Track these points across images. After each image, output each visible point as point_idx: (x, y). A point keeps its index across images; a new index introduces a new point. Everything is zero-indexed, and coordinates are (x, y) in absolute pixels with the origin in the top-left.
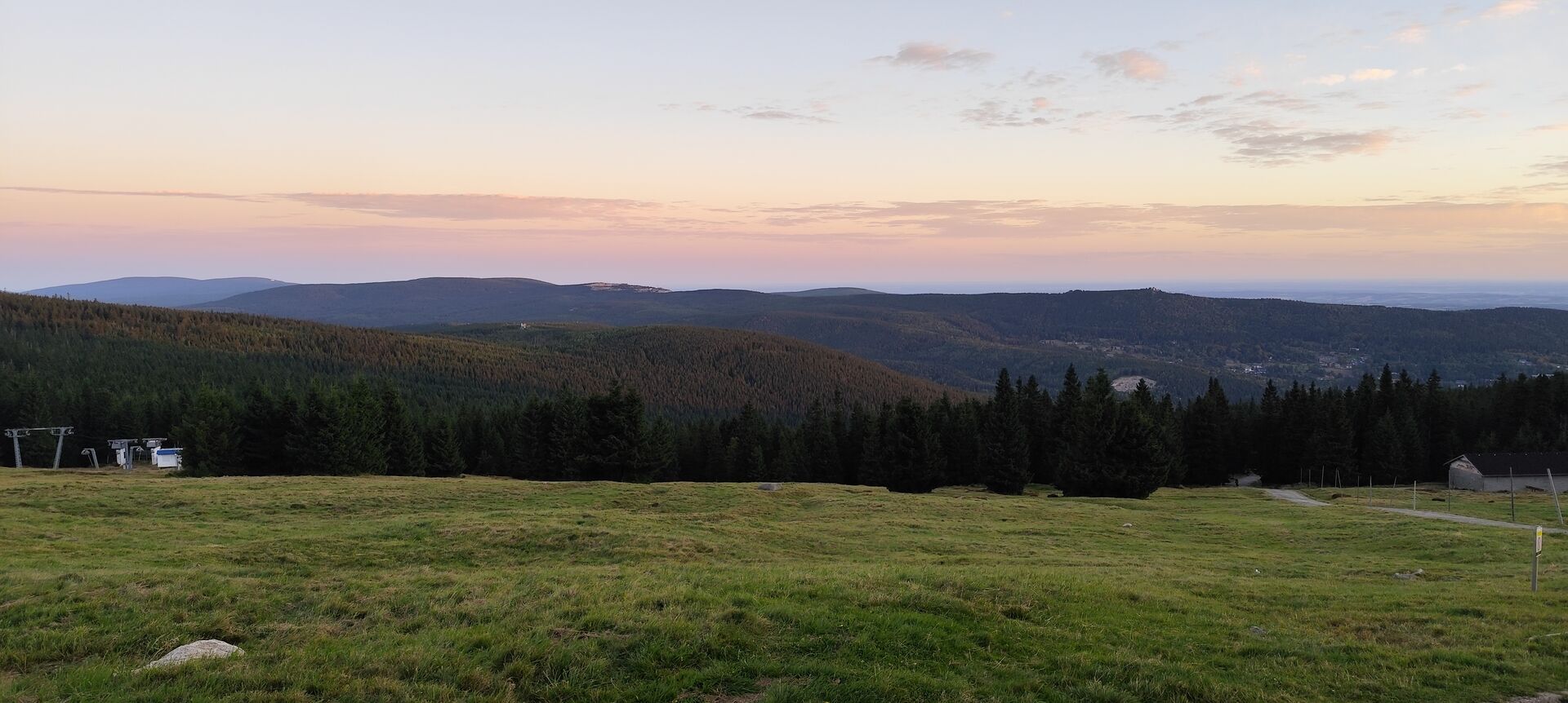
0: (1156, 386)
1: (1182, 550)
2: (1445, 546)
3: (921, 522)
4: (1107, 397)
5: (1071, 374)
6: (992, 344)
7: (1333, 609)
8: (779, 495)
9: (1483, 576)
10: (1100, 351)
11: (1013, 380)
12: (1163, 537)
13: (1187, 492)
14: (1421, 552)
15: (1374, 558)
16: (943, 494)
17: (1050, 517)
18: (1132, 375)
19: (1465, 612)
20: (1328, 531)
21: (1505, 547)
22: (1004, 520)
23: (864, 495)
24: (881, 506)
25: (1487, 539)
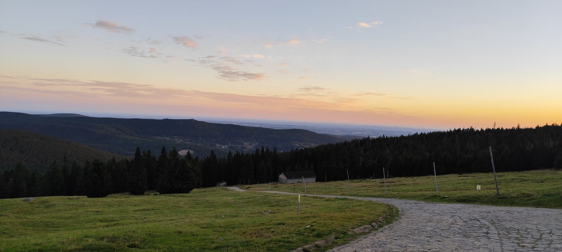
0: (194, 153)
1: (200, 211)
2: (277, 202)
3: (100, 209)
4: (176, 157)
5: (164, 149)
6: (134, 138)
7: (245, 228)
8: (33, 203)
9: (286, 211)
10: (174, 141)
11: (141, 151)
12: (194, 207)
13: (203, 190)
14: (271, 205)
15: (258, 208)
16: (111, 197)
17: (154, 203)
18: (185, 149)
19: (280, 224)
20: (245, 200)
21: (292, 201)
22: (136, 206)
23: (76, 200)
24: (83, 204)
25: (287, 199)
